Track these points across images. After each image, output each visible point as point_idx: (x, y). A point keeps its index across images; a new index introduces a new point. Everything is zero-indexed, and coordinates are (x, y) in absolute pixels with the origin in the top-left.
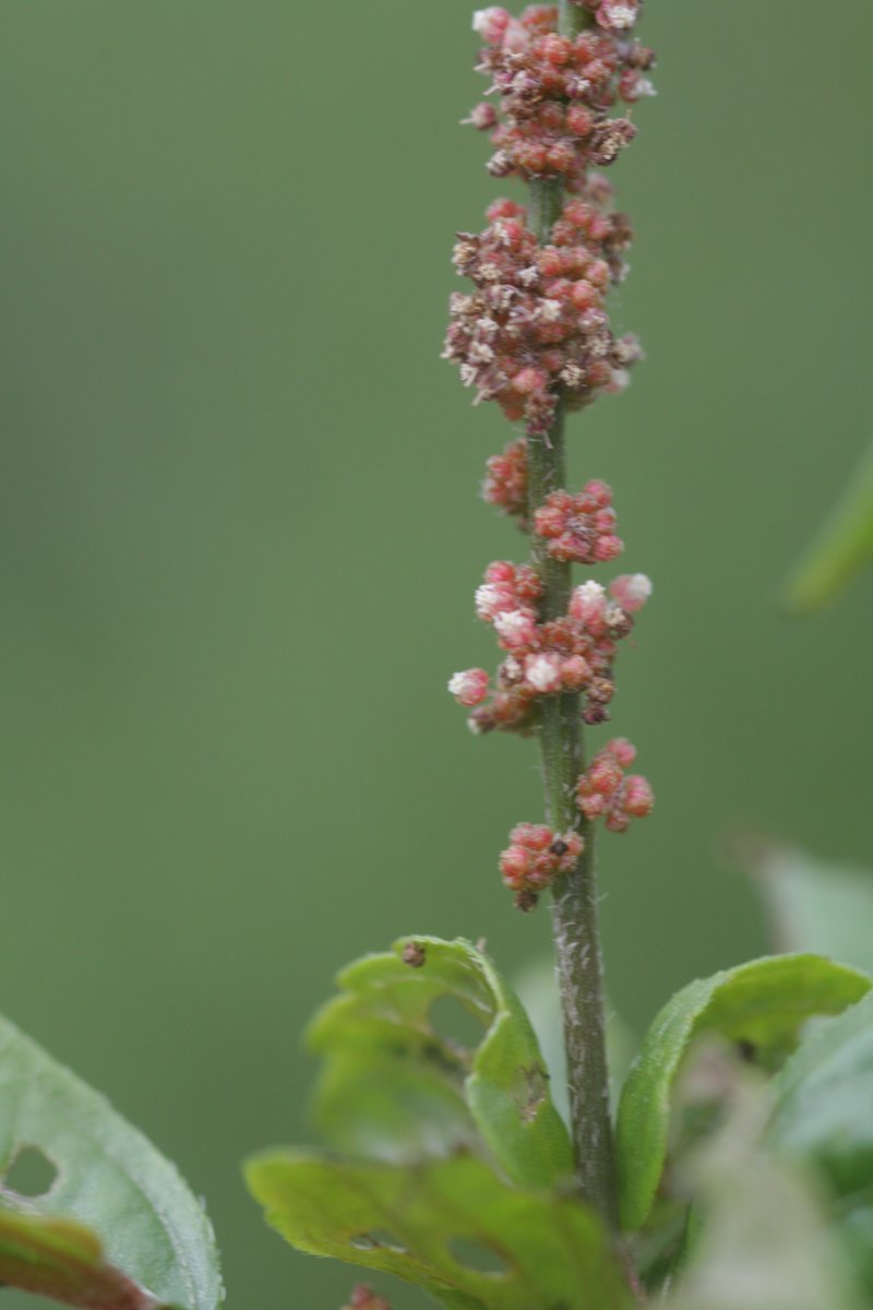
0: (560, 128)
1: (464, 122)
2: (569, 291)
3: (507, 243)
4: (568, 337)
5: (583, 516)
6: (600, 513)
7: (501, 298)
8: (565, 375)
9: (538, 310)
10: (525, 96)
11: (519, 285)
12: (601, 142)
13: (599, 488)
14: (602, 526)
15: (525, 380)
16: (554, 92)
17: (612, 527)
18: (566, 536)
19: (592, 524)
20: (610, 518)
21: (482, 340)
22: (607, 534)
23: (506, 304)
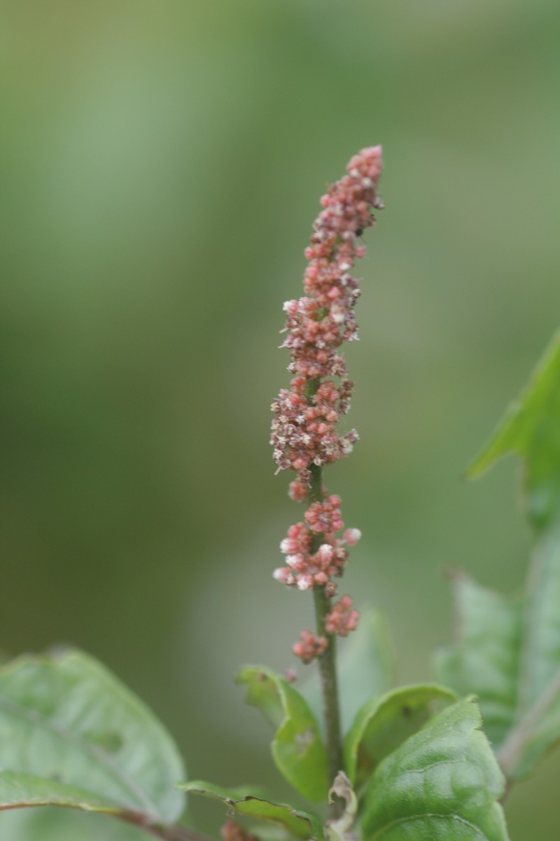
0: (313, 359)
1: (280, 347)
2: (316, 429)
3: (290, 409)
4: (316, 447)
5: (326, 514)
6: (334, 512)
7: (288, 430)
8: (315, 462)
9: (301, 438)
10: (299, 349)
11: (296, 424)
12: (331, 366)
13: (335, 499)
14: (334, 518)
15: (298, 463)
16: (311, 345)
17: (339, 517)
18: (317, 524)
19: (330, 516)
20: (338, 515)
21: (279, 448)
22: (336, 521)
23: (290, 433)
